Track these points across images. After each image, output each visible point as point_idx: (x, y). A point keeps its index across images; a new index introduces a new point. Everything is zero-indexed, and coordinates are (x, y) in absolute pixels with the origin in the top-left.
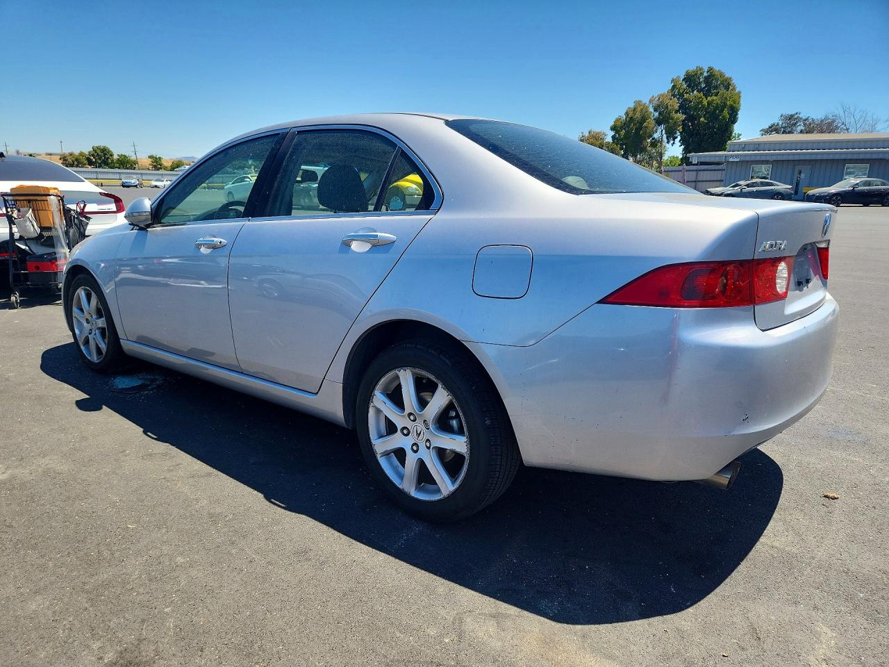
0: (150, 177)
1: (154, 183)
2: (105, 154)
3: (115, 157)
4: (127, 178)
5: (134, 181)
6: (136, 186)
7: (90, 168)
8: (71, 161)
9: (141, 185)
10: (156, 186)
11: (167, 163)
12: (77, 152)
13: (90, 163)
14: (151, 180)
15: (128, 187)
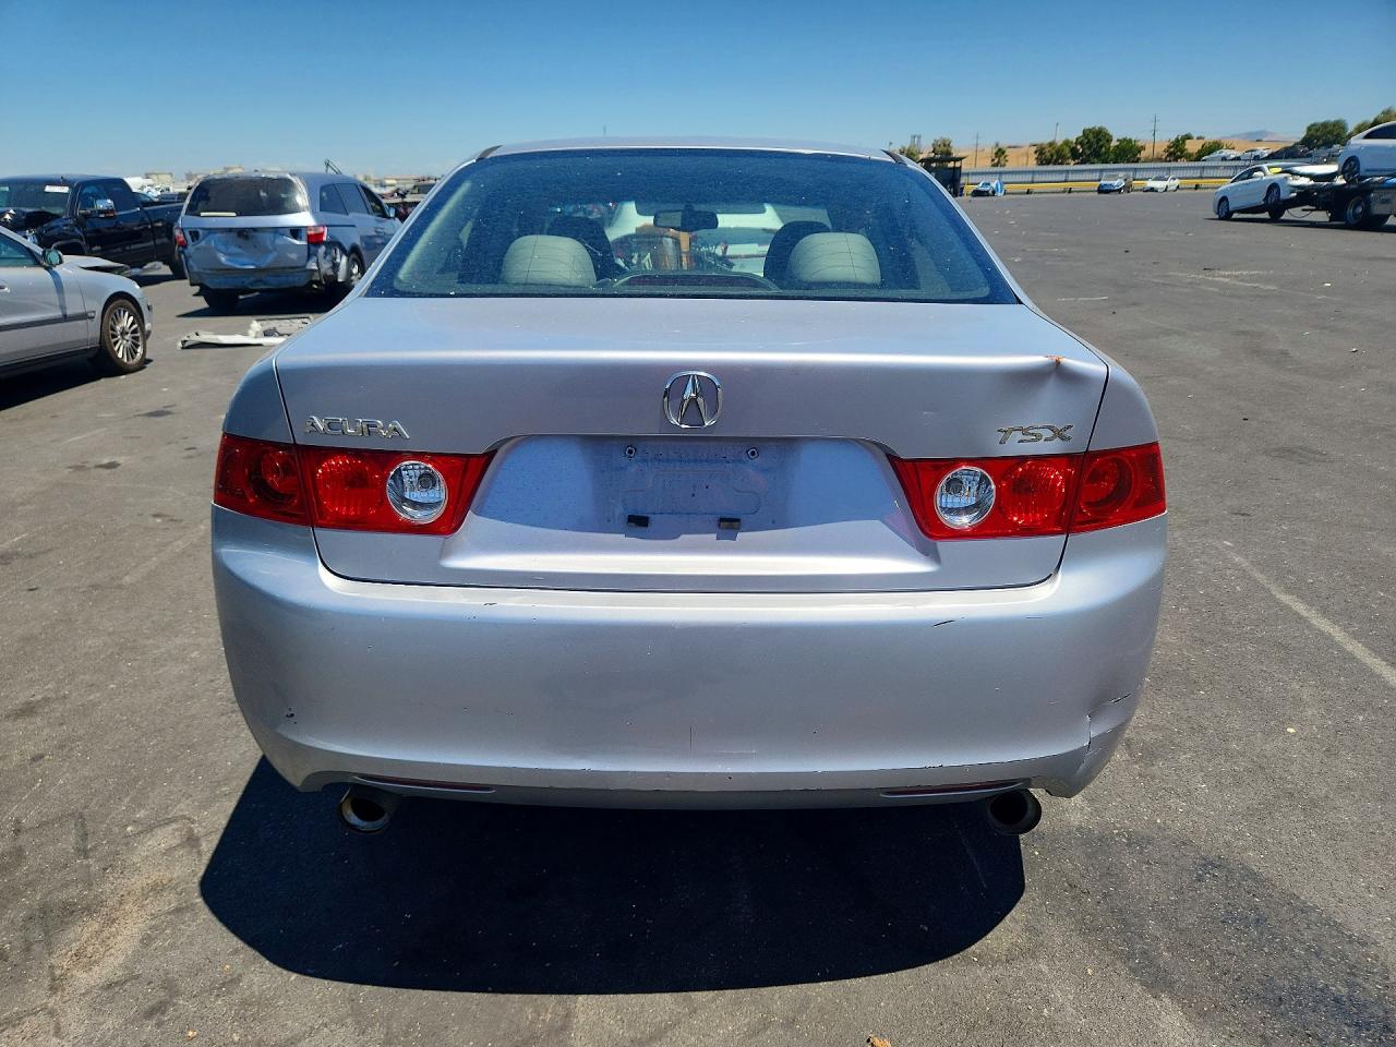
0: (1145, 175)
1: (1150, 184)
2: (1100, 140)
3: (1114, 143)
4: (1108, 178)
5: (1118, 183)
6: (1119, 190)
7: (1072, 166)
8: (1048, 154)
9: (1128, 188)
10: (1152, 190)
11: (1192, 147)
12: (1059, 141)
13: (1075, 155)
14: (1147, 179)
15: (1107, 192)
